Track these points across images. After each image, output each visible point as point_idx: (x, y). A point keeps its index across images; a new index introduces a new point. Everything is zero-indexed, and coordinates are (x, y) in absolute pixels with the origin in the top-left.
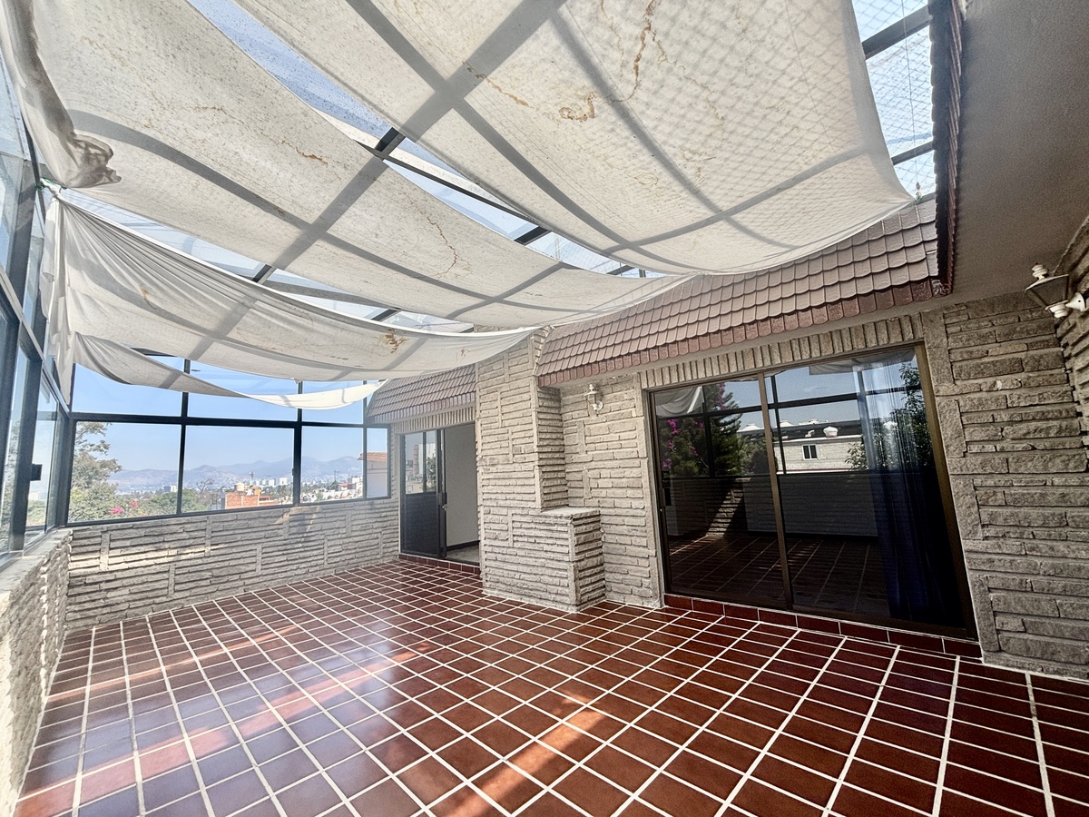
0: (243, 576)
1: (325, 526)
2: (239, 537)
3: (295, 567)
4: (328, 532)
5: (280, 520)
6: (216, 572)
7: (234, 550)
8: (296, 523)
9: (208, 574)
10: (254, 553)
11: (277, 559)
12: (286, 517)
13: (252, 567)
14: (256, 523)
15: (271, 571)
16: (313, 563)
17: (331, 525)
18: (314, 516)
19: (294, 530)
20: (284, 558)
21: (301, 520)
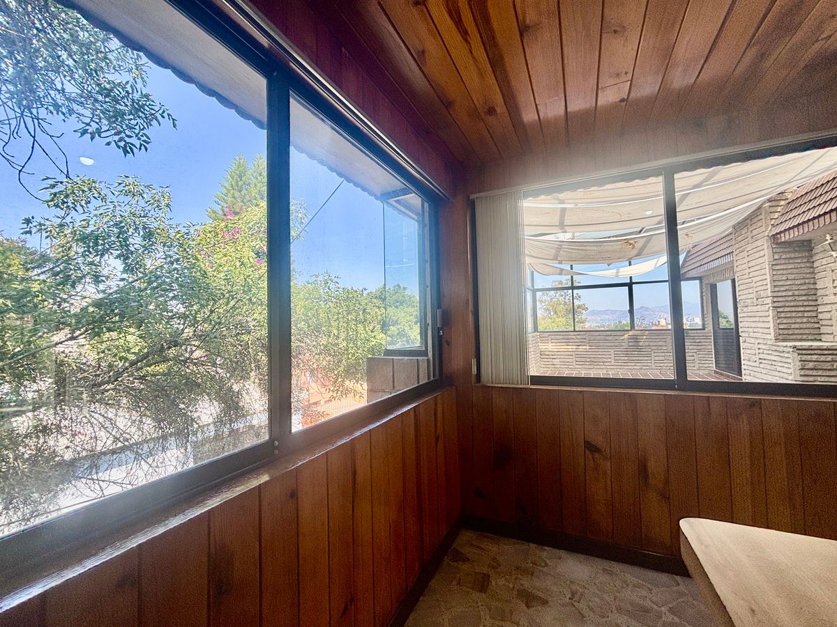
0: (606, 364)
1: (651, 344)
2: (602, 344)
3: (633, 364)
4: (654, 348)
5: (622, 338)
6: (592, 359)
7: (600, 350)
8: (632, 340)
9: (589, 360)
10: (609, 353)
11: (622, 358)
12: (626, 336)
13: (609, 360)
14: (610, 338)
15: (620, 364)
16: (646, 364)
17: (655, 344)
18: (645, 337)
19: (631, 344)
20: (626, 358)
21: (635, 339)
